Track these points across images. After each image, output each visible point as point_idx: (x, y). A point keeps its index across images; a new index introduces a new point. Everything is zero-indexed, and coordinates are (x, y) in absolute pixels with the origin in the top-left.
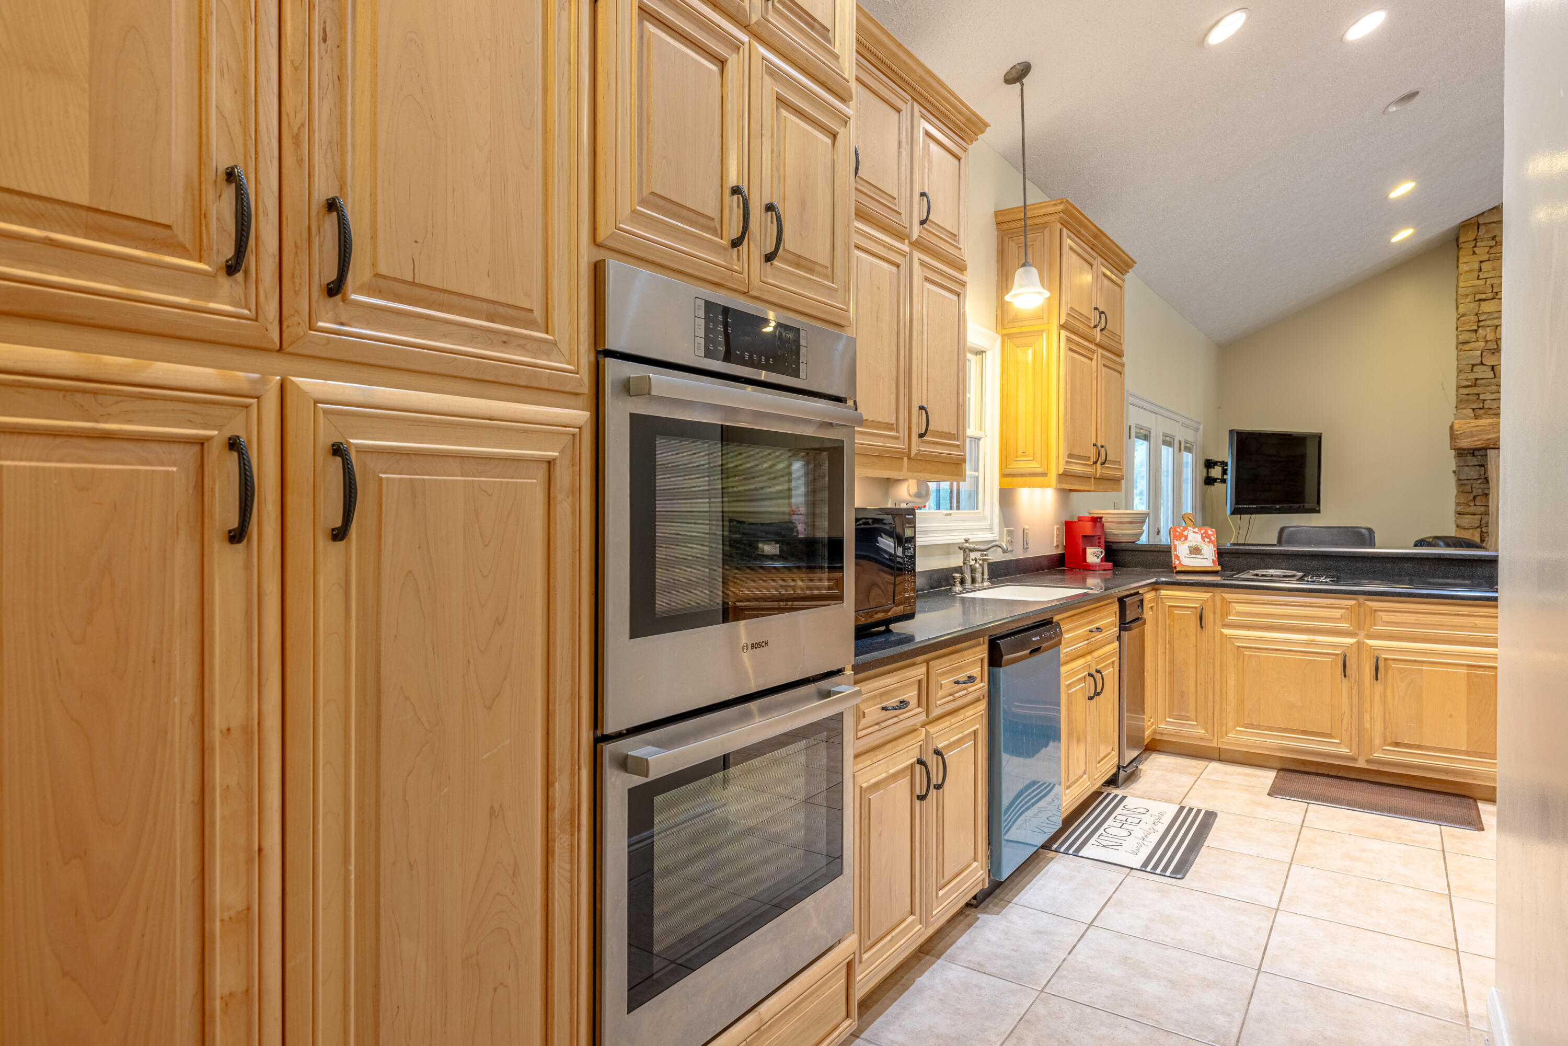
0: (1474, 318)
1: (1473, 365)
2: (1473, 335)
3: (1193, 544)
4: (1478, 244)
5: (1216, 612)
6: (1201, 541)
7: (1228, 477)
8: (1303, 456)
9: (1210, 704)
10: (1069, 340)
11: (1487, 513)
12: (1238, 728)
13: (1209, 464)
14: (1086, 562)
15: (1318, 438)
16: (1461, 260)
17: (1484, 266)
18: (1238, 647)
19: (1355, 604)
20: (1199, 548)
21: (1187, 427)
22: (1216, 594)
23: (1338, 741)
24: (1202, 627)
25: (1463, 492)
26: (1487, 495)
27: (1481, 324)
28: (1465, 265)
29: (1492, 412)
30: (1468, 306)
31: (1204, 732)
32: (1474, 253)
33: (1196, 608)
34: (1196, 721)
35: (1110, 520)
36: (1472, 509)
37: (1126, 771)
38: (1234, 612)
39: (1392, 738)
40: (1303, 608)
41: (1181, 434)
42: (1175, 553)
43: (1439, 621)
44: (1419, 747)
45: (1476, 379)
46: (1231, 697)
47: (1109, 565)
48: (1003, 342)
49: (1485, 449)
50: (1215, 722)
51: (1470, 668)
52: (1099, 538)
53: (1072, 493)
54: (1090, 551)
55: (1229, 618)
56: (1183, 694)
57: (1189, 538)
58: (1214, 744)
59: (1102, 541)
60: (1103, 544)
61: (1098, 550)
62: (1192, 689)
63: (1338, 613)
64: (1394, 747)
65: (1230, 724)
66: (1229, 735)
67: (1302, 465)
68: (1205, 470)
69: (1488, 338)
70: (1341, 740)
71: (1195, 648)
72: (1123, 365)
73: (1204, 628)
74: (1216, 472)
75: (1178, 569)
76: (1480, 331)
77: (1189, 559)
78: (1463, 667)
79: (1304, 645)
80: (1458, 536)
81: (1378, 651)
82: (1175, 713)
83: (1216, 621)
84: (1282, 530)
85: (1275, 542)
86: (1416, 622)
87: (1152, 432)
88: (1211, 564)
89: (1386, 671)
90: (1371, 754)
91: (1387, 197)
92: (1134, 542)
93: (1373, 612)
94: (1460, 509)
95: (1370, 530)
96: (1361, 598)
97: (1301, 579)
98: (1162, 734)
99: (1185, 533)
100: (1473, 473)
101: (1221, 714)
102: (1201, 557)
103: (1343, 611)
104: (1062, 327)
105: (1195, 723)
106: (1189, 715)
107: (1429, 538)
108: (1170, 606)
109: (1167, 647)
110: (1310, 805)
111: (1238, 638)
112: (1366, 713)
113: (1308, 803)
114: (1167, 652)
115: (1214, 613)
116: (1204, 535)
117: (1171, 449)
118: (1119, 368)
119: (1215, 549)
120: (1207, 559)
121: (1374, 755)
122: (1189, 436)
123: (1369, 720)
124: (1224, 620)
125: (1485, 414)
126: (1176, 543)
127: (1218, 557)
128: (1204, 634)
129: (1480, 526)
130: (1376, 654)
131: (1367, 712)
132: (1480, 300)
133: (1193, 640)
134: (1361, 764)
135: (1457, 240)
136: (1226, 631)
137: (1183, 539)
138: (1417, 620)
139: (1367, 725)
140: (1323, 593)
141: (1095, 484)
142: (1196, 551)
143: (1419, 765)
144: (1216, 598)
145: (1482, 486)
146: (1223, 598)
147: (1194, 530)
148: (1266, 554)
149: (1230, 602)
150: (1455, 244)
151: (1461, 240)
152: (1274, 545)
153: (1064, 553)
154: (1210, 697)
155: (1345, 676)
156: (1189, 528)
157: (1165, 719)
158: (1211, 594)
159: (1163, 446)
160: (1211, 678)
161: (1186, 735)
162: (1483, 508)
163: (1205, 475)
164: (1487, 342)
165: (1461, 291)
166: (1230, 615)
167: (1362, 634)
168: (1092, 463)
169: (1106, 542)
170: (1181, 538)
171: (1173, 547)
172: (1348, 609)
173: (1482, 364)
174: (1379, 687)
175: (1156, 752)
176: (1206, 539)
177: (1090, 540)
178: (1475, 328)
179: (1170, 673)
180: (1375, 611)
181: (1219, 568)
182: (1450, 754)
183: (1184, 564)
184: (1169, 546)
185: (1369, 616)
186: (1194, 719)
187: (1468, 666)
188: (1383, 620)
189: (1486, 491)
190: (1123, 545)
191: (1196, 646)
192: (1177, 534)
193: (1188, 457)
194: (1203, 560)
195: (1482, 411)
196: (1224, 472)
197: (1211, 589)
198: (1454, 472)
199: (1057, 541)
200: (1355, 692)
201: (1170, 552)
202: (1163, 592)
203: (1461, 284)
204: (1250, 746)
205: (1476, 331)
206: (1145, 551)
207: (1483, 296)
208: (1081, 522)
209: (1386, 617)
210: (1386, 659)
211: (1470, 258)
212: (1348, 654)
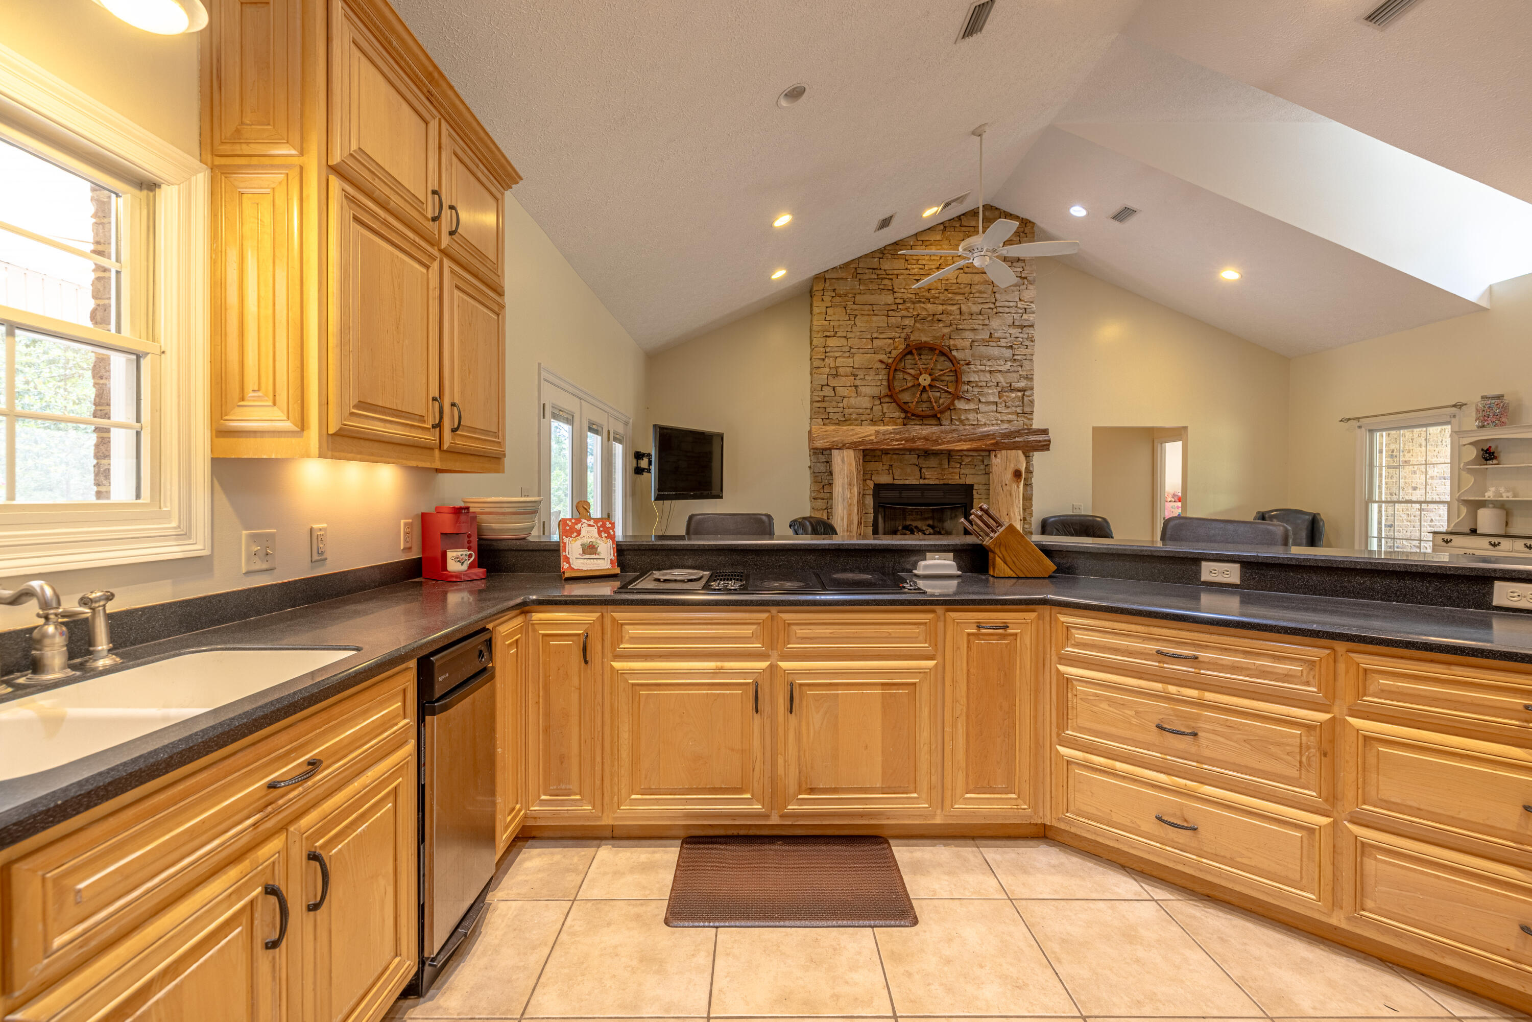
0: (822, 350)
1: (822, 386)
2: (821, 362)
3: (587, 540)
4: (825, 294)
5: (605, 639)
6: (597, 535)
7: (653, 468)
8: (711, 453)
9: (598, 768)
10: (345, 195)
11: (831, 498)
12: (633, 797)
13: (639, 456)
14: (446, 570)
15: (721, 437)
16: (815, 304)
17: (829, 310)
18: (633, 685)
19: (767, 618)
20: (594, 546)
21: (616, 419)
22: (605, 614)
23: (749, 796)
24: (586, 662)
25: (816, 482)
26: (830, 484)
27: (827, 355)
28: (817, 308)
29: (833, 422)
30: (818, 340)
31: (590, 808)
32: (823, 300)
33: (578, 635)
34: (580, 795)
35: (487, 510)
36: (822, 495)
37: (435, 966)
38: (627, 637)
39: (807, 783)
40: (709, 627)
41: (610, 424)
42: (564, 553)
43: (854, 633)
44: (835, 790)
45: (824, 396)
46: (624, 754)
47: (480, 572)
48: (213, 180)
49: (830, 449)
50: (605, 790)
51: (885, 687)
52: (469, 536)
53: (440, 475)
54: (451, 554)
55: (621, 646)
56: (562, 759)
57: (583, 533)
58: (604, 822)
59: (475, 540)
60: (475, 544)
61: (463, 553)
62: (575, 750)
63: (748, 631)
64: (809, 794)
65: (624, 792)
66: (622, 808)
67: (710, 460)
68: (635, 461)
69: (831, 366)
70: (752, 795)
71: (578, 691)
72: (502, 307)
73: (589, 663)
74: (644, 463)
75: (567, 575)
76: (826, 360)
77: (582, 561)
78: (878, 687)
79: (711, 675)
80: (813, 516)
81: (792, 675)
82: (551, 788)
83: (606, 651)
84: (691, 518)
85: (683, 532)
86: (832, 635)
87: (575, 417)
88: (609, 566)
89: (801, 700)
90: (785, 807)
91: (771, 226)
92: (524, 539)
93: (787, 625)
94: (813, 495)
95: (769, 516)
96: (773, 610)
97: (707, 587)
98: (535, 818)
99: (578, 527)
100: (822, 468)
101: (612, 780)
102: (597, 557)
103: (754, 627)
104: (335, 170)
105: (578, 797)
106: (571, 787)
107: (800, 518)
108: (544, 635)
109: (541, 694)
110: (719, 929)
111: (633, 673)
112: (779, 756)
113: (717, 927)
114: (541, 700)
115: (603, 640)
116: (601, 529)
117: (599, 438)
118: (496, 309)
119: (614, 546)
120: (604, 561)
121: (789, 807)
122: (620, 429)
123: (783, 764)
124: (615, 650)
125: (830, 423)
126: (566, 540)
127: (618, 555)
128: (589, 672)
129: (827, 508)
130: (790, 679)
131: (781, 754)
132: (826, 336)
133: (575, 681)
134: (775, 820)
135: (811, 292)
136: (617, 665)
137: (575, 534)
138: (831, 633)
139: (781, 771)
140: (733, 605)
141: (441, 459)
142: (590, 549)
143: (835, 812)
144: (605, 620)
145: (828, 478)
146: (614, 620)
147: (589, 523)
148: (670, 550)
149: (622, 625)
150: (809, 295)
151: (815, 289)
152: (681, 538)
153: (421, 558)
154: (599, 759)
155: (757, 712)
156: (584, 521)
157: (539, 797)
158: (598, 614)
159: (589, 433)
160: (599, 732)
161: (567, 815)
162: (828, 494)
163: (635, 465)
164: (830, 368)
165: (814, 328)
166: (622, 643)
167: (775, 654)
168: (430, 426)
169: (480, 539)
170: (572, 533)
171: (561, 545)
172: (760, 623)
173: (828, 385)
174: (793, 719)
175: (530, 842)
176: (603, 533)
177: (453, 539)
178: (823, 357)
179: (547, 730)
180: (789, 624)
181: (617, 571)
182: (866, 793)
183: (575, 568)
184: (558, 544)
185: (783, 632)
186: (577, 791)
187: (883, 684)
188: (798, 636)
189: (831, 482)
190: (510, 543)
191: (580, 689)
192: (568, 528)
193: (618, 449)
194: (599, 561)
195: (828, 421)
196: (650, 463)
197: (598, 608)
198: (810, 467)
199: (405, 540)
200: (767, 730)
201: (559, 550)
202: (536, 616)
203: (815, 323)
204: (648, 818)
205: (824, 360)
206: (532, 550)
207: (828, 334)
208: (439, 515)
209: (800, 631)
210: (801, 685)
211: (819, 303)
212: (759, 683)
